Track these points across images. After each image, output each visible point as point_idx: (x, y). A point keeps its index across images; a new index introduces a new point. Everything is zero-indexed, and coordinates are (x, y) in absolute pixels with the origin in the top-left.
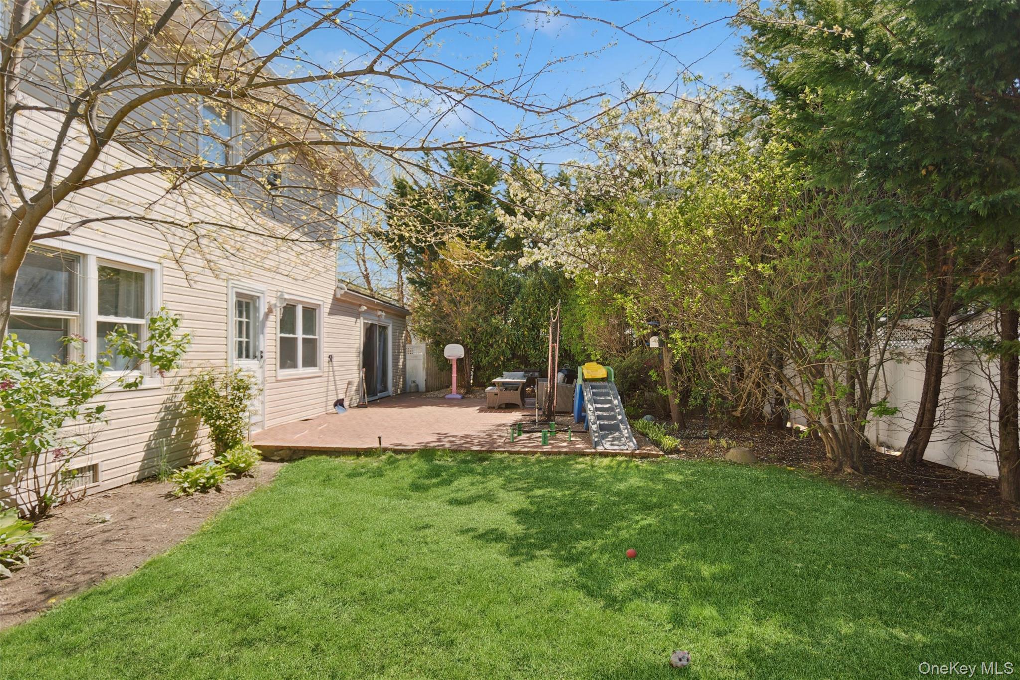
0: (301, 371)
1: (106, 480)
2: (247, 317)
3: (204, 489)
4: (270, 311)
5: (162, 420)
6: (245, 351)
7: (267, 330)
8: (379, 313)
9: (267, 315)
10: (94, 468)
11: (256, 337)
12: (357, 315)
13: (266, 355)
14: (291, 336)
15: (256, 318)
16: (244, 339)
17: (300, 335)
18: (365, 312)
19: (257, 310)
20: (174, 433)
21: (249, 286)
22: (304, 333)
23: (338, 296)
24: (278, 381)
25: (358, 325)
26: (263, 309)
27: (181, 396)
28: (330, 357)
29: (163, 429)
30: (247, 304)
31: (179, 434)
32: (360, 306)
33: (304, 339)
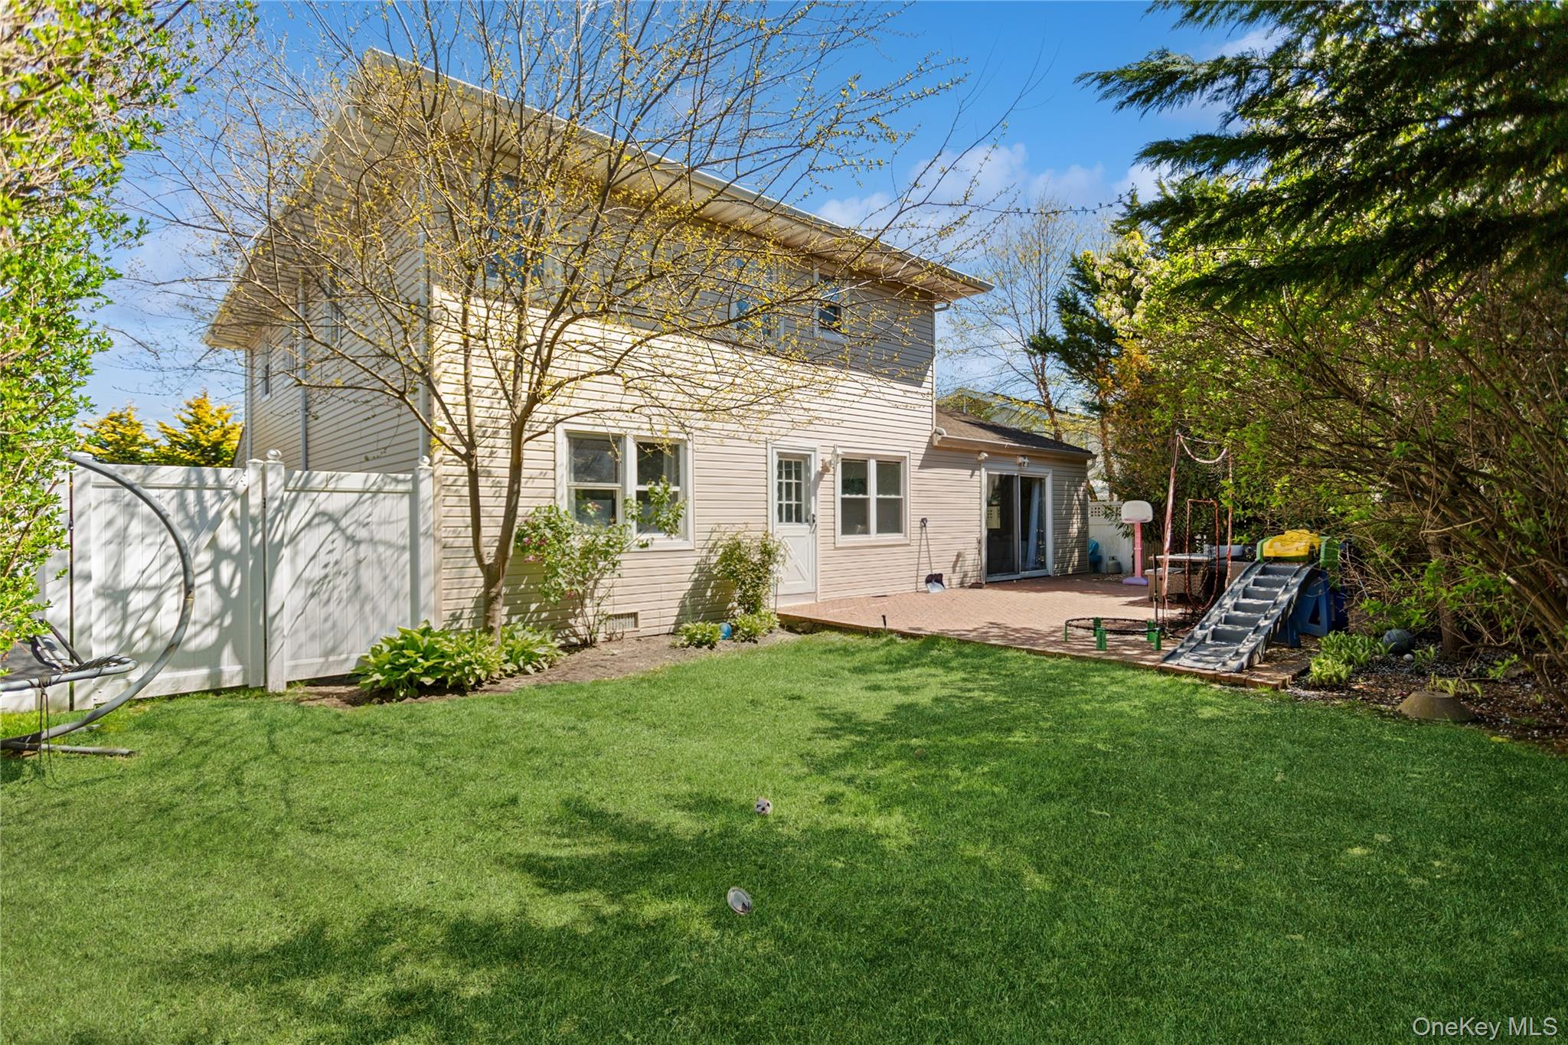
0: (874, 537)
1: (644, 627)
2: (798, 477)
3: (699, 645)
4: (825, 469)
5: (696, 580)
6: (794, 514)
7: (819, 491)
8: (1021, 460)
9: (820, 475)
10: (635, 615)
11: (808, 501)
12: (975, 466)
13: (818, 520)
14: (861, 496)
15: (808, 479)
16: (794, 502)
17: (873, 494)
18: (986, 460)
19: (808, 469)
20: (709, 593)
21: (796, 443)
22: (879, 492)
23: (936, 443)
24: (836, 549)
25: (976, 478)
26: (816, 467)
27: (715, 560)
28: (924, 521)
29: (697, 590)
30: (798, 465)
31: (713, 596)
32: (980, 452)
33: (879, 500)
